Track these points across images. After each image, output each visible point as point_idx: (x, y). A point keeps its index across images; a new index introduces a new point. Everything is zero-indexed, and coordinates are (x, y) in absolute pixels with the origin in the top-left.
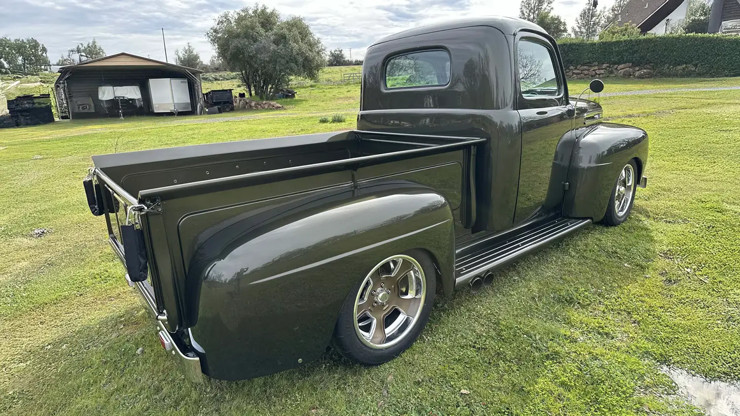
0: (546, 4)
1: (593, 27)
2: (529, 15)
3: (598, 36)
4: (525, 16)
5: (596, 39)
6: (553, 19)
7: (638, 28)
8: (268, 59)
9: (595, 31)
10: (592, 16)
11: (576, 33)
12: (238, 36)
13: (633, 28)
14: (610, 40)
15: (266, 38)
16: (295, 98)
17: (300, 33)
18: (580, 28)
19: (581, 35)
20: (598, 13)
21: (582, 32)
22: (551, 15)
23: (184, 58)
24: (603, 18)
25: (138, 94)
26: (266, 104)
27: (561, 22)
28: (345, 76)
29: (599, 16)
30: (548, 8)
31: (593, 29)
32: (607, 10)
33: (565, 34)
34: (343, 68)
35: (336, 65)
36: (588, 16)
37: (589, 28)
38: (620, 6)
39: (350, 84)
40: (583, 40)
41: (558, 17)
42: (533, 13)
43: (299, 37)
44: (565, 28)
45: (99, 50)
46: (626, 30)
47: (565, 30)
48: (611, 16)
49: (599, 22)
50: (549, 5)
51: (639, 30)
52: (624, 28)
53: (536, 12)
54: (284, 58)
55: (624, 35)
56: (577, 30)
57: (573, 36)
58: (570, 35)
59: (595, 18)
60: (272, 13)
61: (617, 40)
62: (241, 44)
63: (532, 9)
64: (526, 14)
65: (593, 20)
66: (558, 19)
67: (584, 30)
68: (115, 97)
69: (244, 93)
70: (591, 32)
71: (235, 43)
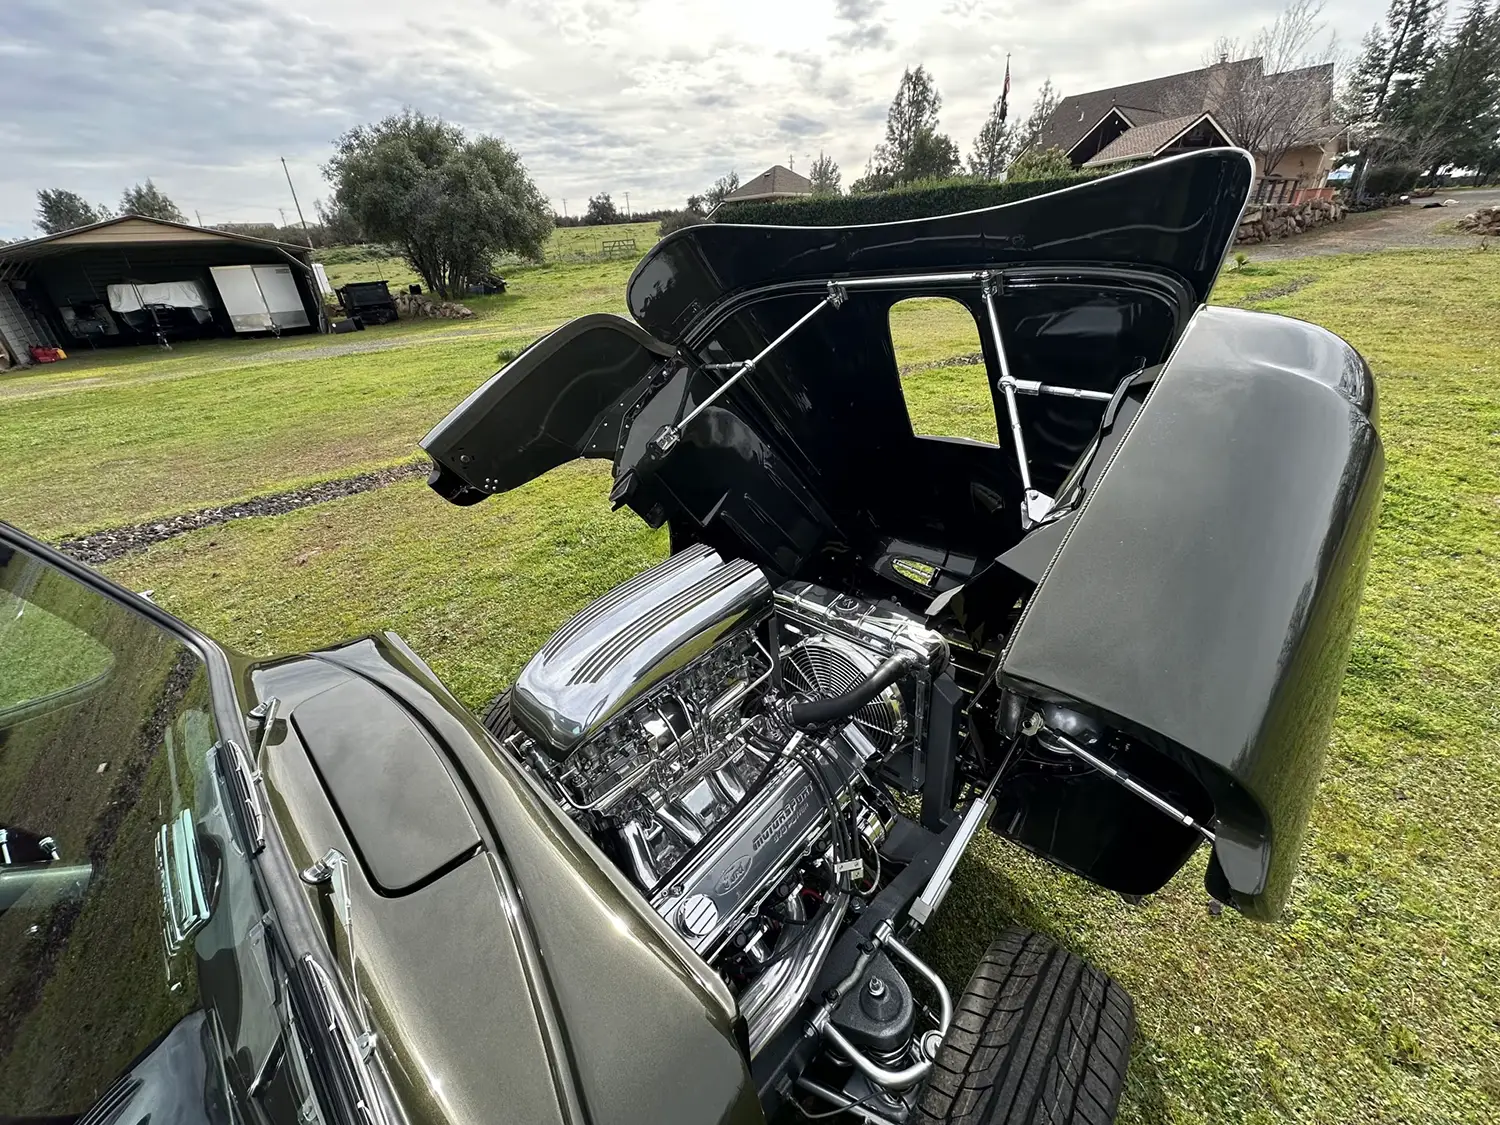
0: (928, 113)
1: (999, 155)
2: (902, 134)
3: (1006, 173)
4: (896, 136)
5: (1003, 177)
6: (939, 141)
7: (1068, 157)
8: (434, 224)
9: (1002, 161)
10: (1000, 135)
11: (973, 165)
12: (372, 177)
13: (1060, 157)
14: (1024, 180)
15: (428, 183)
16: (506, 294)
17: (494, 171)
18: (980, 156)
19: (981, 169)
20: (1007, 130)
21: (982, 164)
22: (935, 133)
23: (334, 216)
24: (1015, 138)
25: (194, 298)
26: (446, 308)
27: (950, 147)
28: (605, 245)
29: (1009, 135)
30: (931, 121)
31: (1000, 158)
32: (1021, 124)
33: (957, 167)
34: (614, 228)
35: (601, 223)
36: (993, 134)
37: (993, 156)
38: (1041, 118)
39: (613, 261)
40: (982, 181)
41: (946, 136)
42: (909, 130)
43: (490, 179)
44: (957, 158)
45: (164, 201)
46: (1049, 161)
47: (957, 161)
48: (1027, 135)
49: (1009, 146)
50: (933, 116)
51: (1069, 161)
52: (1046, 156)
53: (913, 128)
54: (465, 221)
55: (1046, 170)
56: (976, 160)
57: (969, 171)
58: (964, 169)
59: (1002, 139)
60: (438, 129)
61: (1036, 179)
62: (378, 193)
63: (906, 122)
64: (897, 132)
65: (1000, 142)
66: (946, 141)
67: (986, 160)
68: (145, 306)
69: (418, 286)
70: (996, 166)
71: (369, 190)
